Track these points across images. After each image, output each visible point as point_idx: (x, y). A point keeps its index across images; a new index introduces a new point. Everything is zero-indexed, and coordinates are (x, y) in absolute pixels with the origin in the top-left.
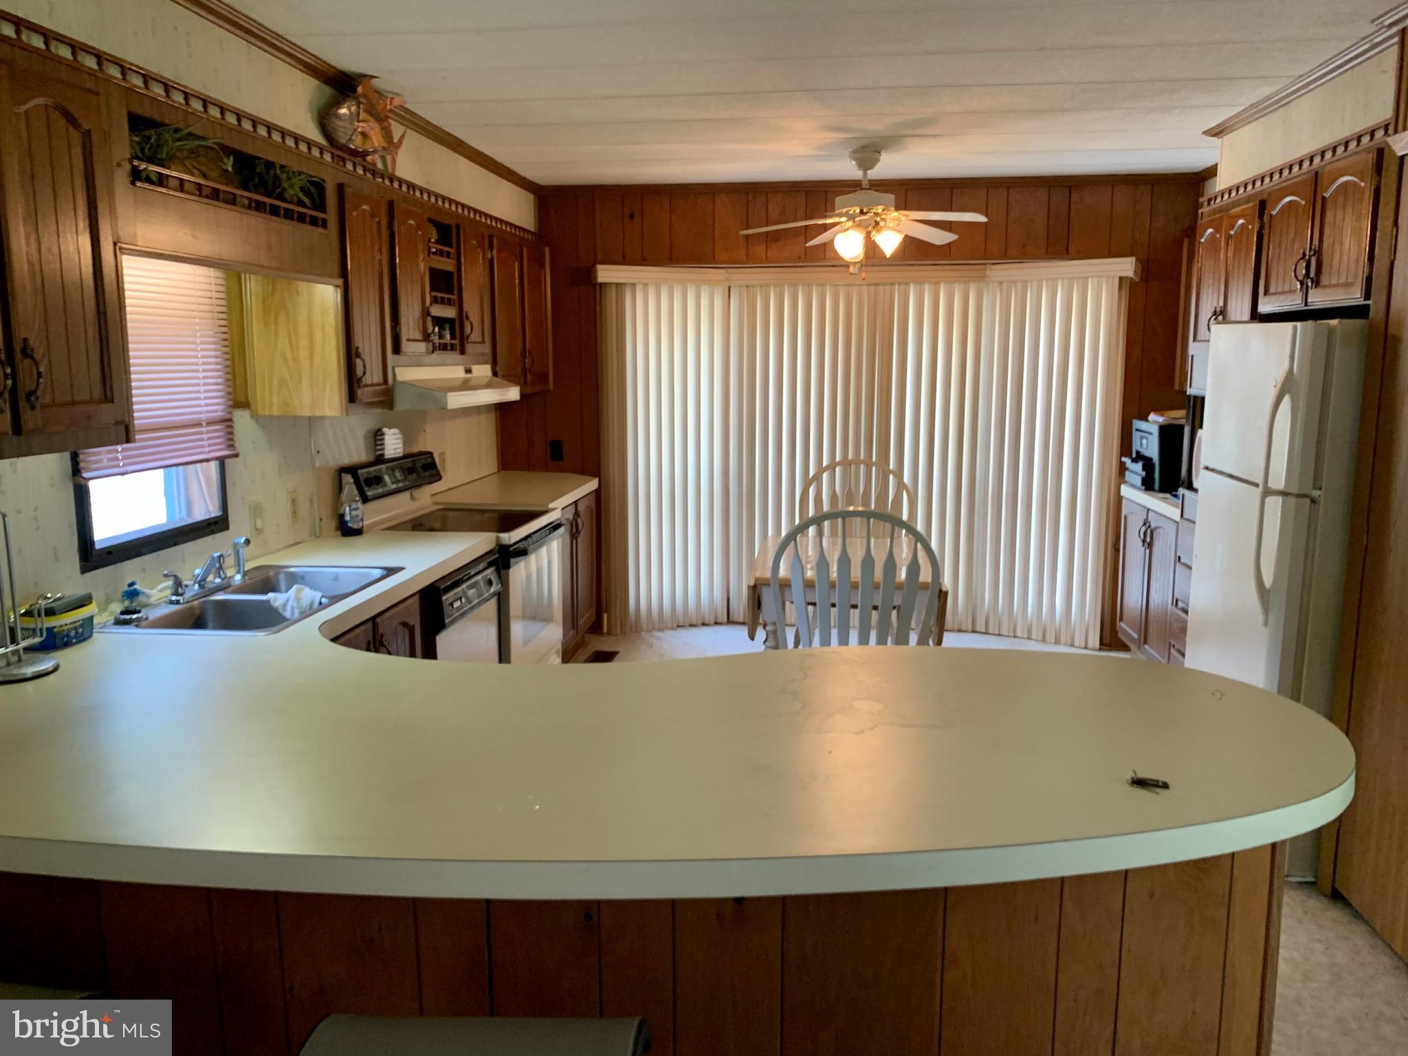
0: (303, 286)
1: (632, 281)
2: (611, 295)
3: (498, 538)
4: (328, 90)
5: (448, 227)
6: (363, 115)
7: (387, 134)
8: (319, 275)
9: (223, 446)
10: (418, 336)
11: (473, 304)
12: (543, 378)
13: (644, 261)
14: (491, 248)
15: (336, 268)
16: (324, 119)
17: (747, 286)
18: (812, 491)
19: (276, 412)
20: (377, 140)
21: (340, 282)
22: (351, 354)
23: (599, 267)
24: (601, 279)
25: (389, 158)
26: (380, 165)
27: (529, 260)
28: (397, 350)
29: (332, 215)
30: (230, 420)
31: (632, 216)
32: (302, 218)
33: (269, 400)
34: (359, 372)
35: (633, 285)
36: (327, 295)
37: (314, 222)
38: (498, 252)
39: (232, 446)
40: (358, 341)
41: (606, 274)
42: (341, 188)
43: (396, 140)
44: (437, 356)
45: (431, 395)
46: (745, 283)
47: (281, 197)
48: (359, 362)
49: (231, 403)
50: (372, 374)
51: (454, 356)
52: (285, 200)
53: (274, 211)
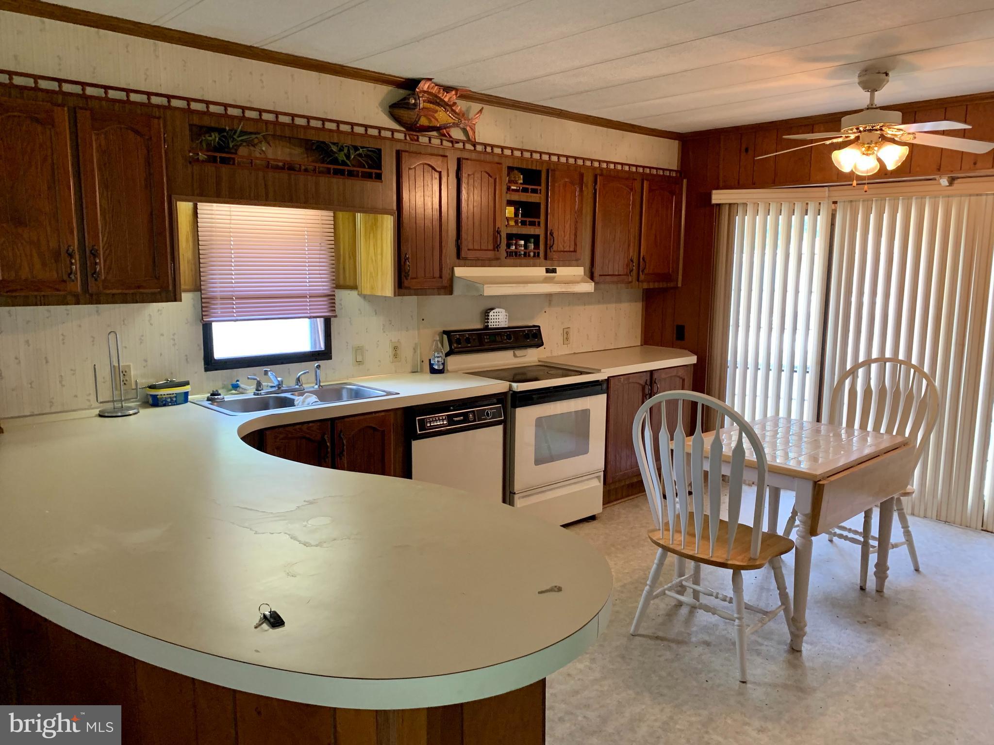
1: (744, 201)
2: (725, 211)
3: (510, 386)
5: (538, 172)
9: (326, 310)
13: (753, 185)
14: (595, 183)
17: (851, 201)
18: (847, 383)
19: (368, 292)
21: (395, 213)
22: (401, 258)
23: (714, 192)
24: (714, 201)
28: (458, 256)
29: (386, 171)
30: (334, 295)
31: (747, 150)
34: (408, 269)
35: (745, 205)
36: (389, 221)
39: (334, 310)
41: (719, 197)
45: (474, 286)
46: (851, 198)
49: (334, 286)
50: (424, 271)
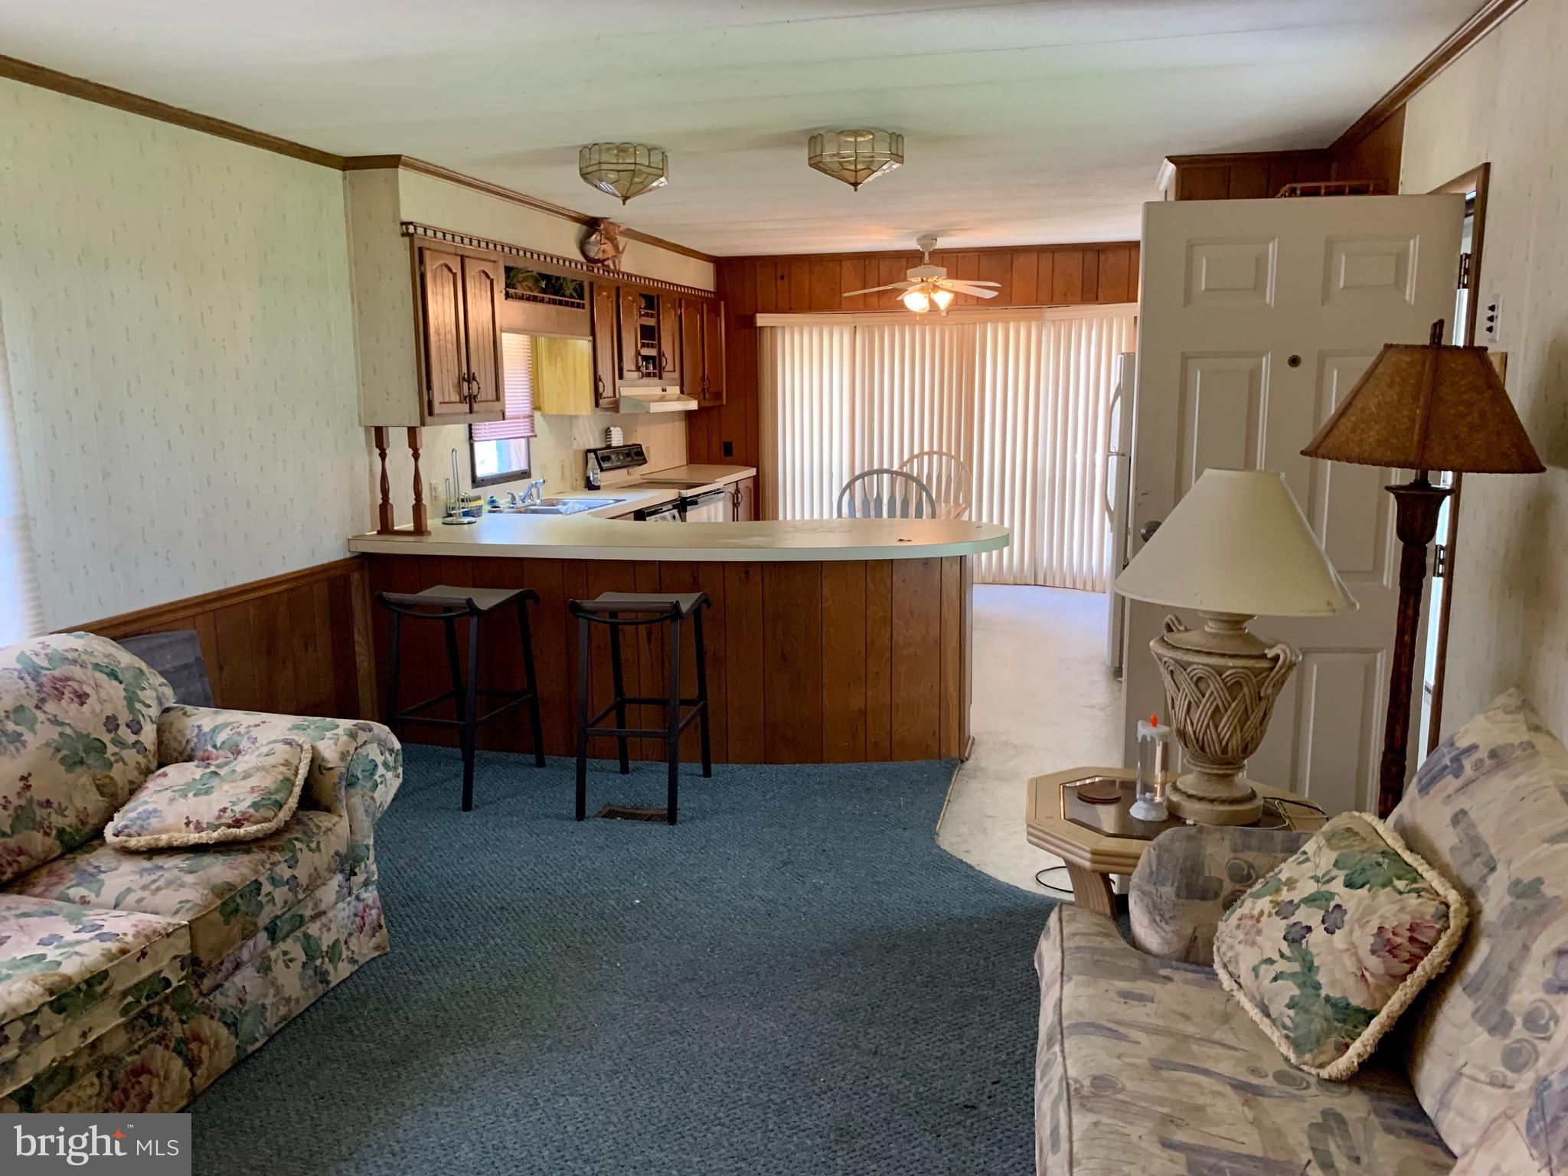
0: (571, 342)
1: (782, 325)
2: (767, 335)
3: (681, 493)
4: (585, 228)
5: (652, 297)
6: (603, 241)
7: (616, 247)
8: (581, 335)
9: (528, 431)
10: (634, 368)
11: (667, 347)
12: (718, 396)
13: (790, 310)
14: (680, 307)
15: (588, 329)
16: (583, 246)
17: (868, 326)
19: (555, 412)
20: (611, 252)
21: (591, 338)
22: (597, 380)
23: (758, 315)
24: (759, 324)
25: (617, 261)
26: (612, 267)
27: (708, 312)
28: (621, 377)
29: (586, 302)
30: (533, 416)
31: (782, 278)
32: (572, 305)
33: (551, 406)
34: (601, 390)
35: (783, 327)
36: (584, 345)
37: (579, 306)
38: (686, 309)
39: (533, 431)
40: (600, 372)
41: (763, 320)
42: (591, 284)
43: (621, 249)
44: (645, 380)
45: (640, 403)
46: (867, 324)
47: (563, 295)
48: (601, 384)
49: (533, 407)
50: (608, 392)
51: (656, 380)
52: (565, 296)
53: (560, 303)
